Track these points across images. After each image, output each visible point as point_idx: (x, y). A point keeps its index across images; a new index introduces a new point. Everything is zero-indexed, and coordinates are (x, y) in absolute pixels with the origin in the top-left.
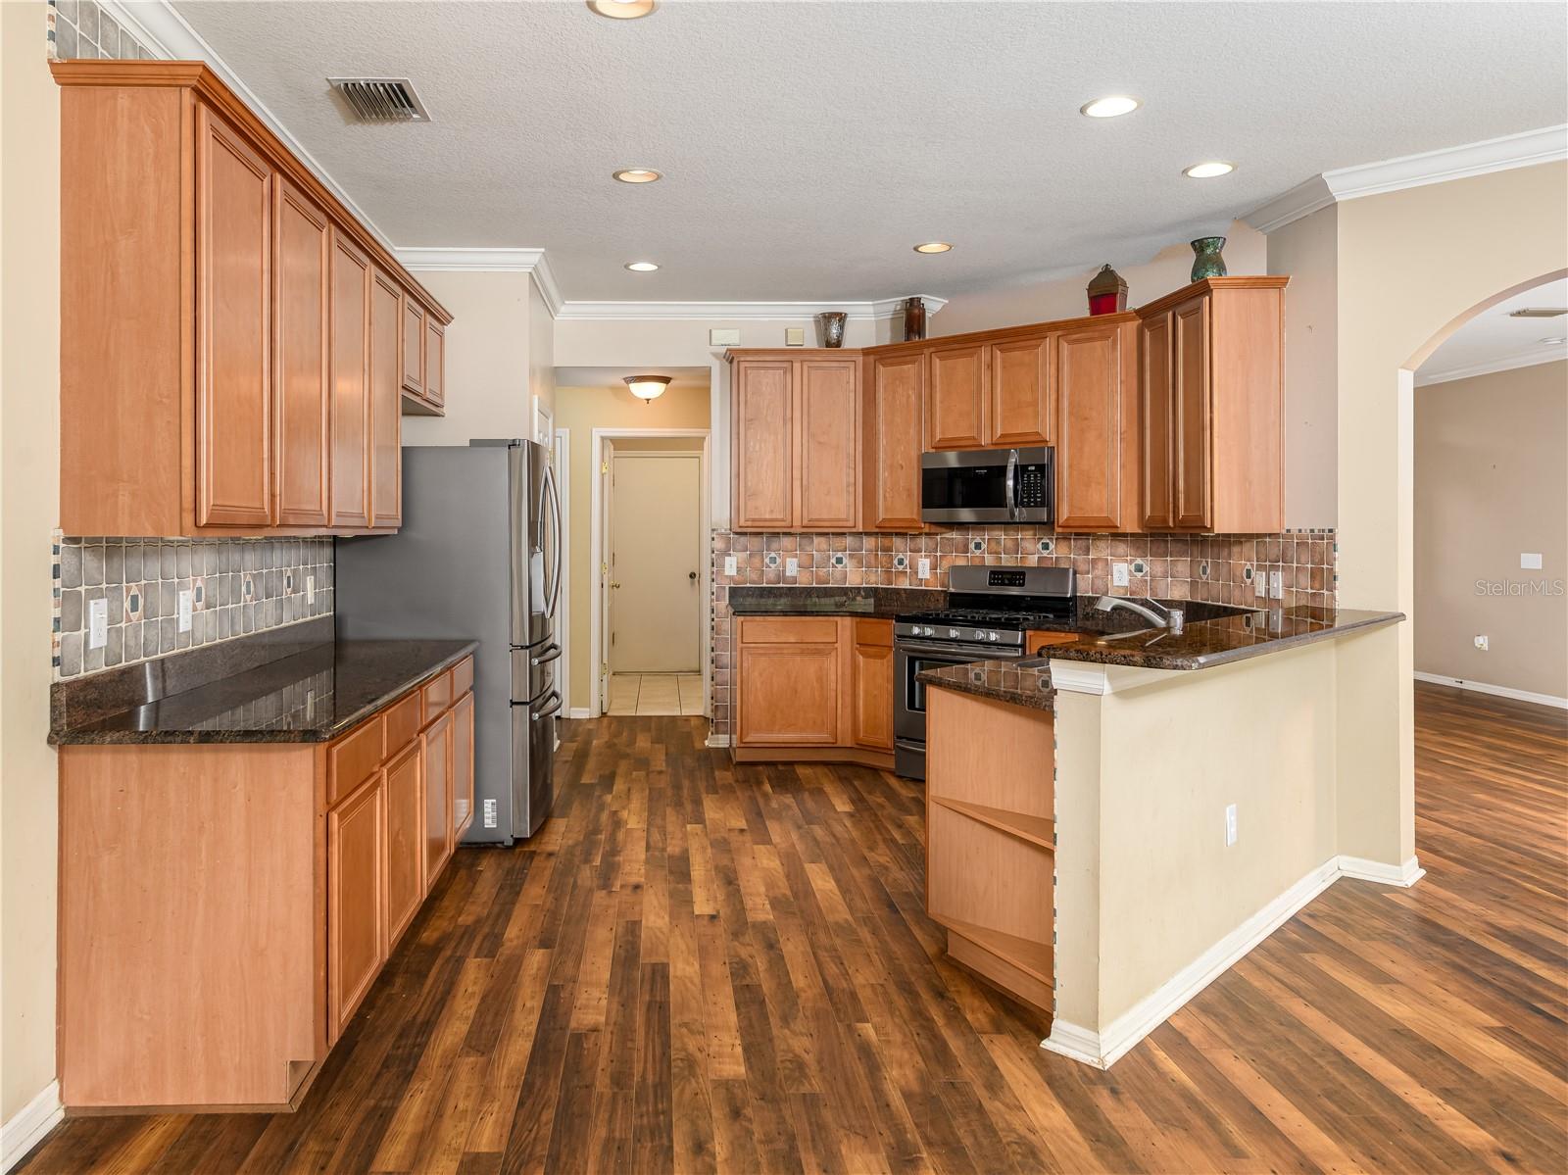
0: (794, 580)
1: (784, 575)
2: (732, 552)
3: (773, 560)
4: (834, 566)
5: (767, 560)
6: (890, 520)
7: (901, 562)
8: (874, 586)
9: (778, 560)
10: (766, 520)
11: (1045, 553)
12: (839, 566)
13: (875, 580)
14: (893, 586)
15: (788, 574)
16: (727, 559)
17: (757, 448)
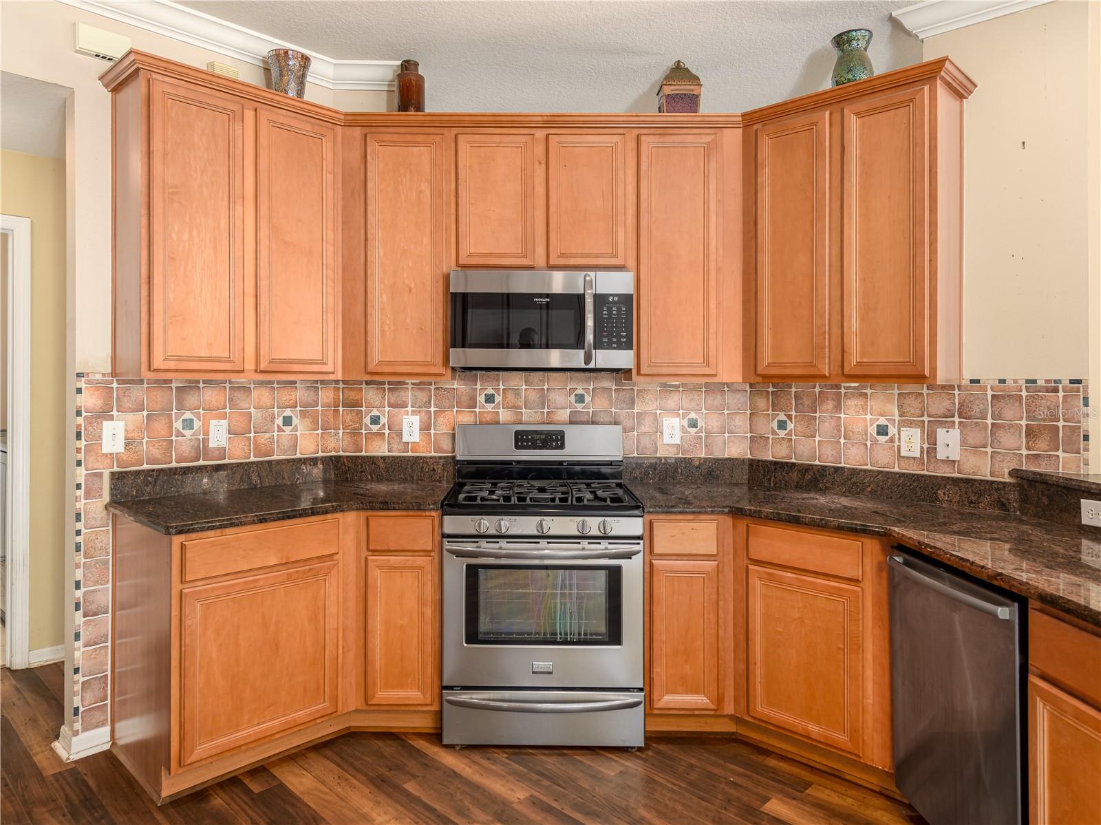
0: (222, 452)
1: (206, 447)
2: (115, 413)
3: (188, 424)
4: (280, 429)
5: (178, 425)
6: (390, 363)
7: (375, 421)
8: (333, 453)
9: (197, 424)
10: (200, 359)
11: (580, 407)
12: (288, 429)
13: (338, 444)
14: (363, 454)
15: (213, 444)
16: (106, 425)
17: (186, 236)
